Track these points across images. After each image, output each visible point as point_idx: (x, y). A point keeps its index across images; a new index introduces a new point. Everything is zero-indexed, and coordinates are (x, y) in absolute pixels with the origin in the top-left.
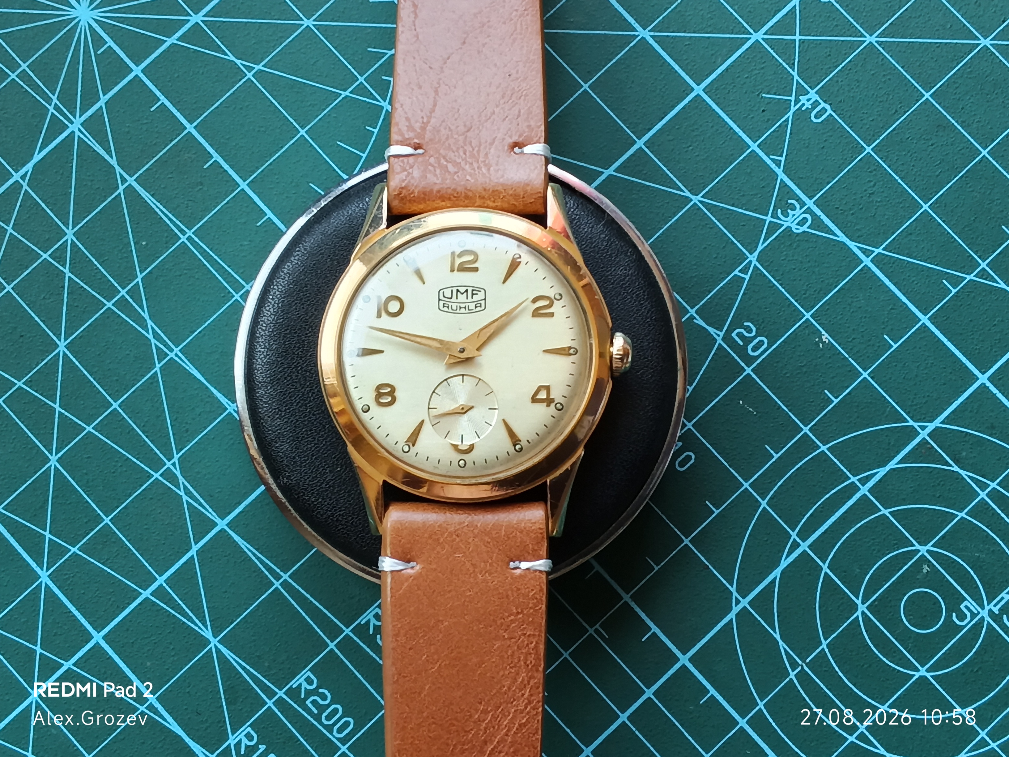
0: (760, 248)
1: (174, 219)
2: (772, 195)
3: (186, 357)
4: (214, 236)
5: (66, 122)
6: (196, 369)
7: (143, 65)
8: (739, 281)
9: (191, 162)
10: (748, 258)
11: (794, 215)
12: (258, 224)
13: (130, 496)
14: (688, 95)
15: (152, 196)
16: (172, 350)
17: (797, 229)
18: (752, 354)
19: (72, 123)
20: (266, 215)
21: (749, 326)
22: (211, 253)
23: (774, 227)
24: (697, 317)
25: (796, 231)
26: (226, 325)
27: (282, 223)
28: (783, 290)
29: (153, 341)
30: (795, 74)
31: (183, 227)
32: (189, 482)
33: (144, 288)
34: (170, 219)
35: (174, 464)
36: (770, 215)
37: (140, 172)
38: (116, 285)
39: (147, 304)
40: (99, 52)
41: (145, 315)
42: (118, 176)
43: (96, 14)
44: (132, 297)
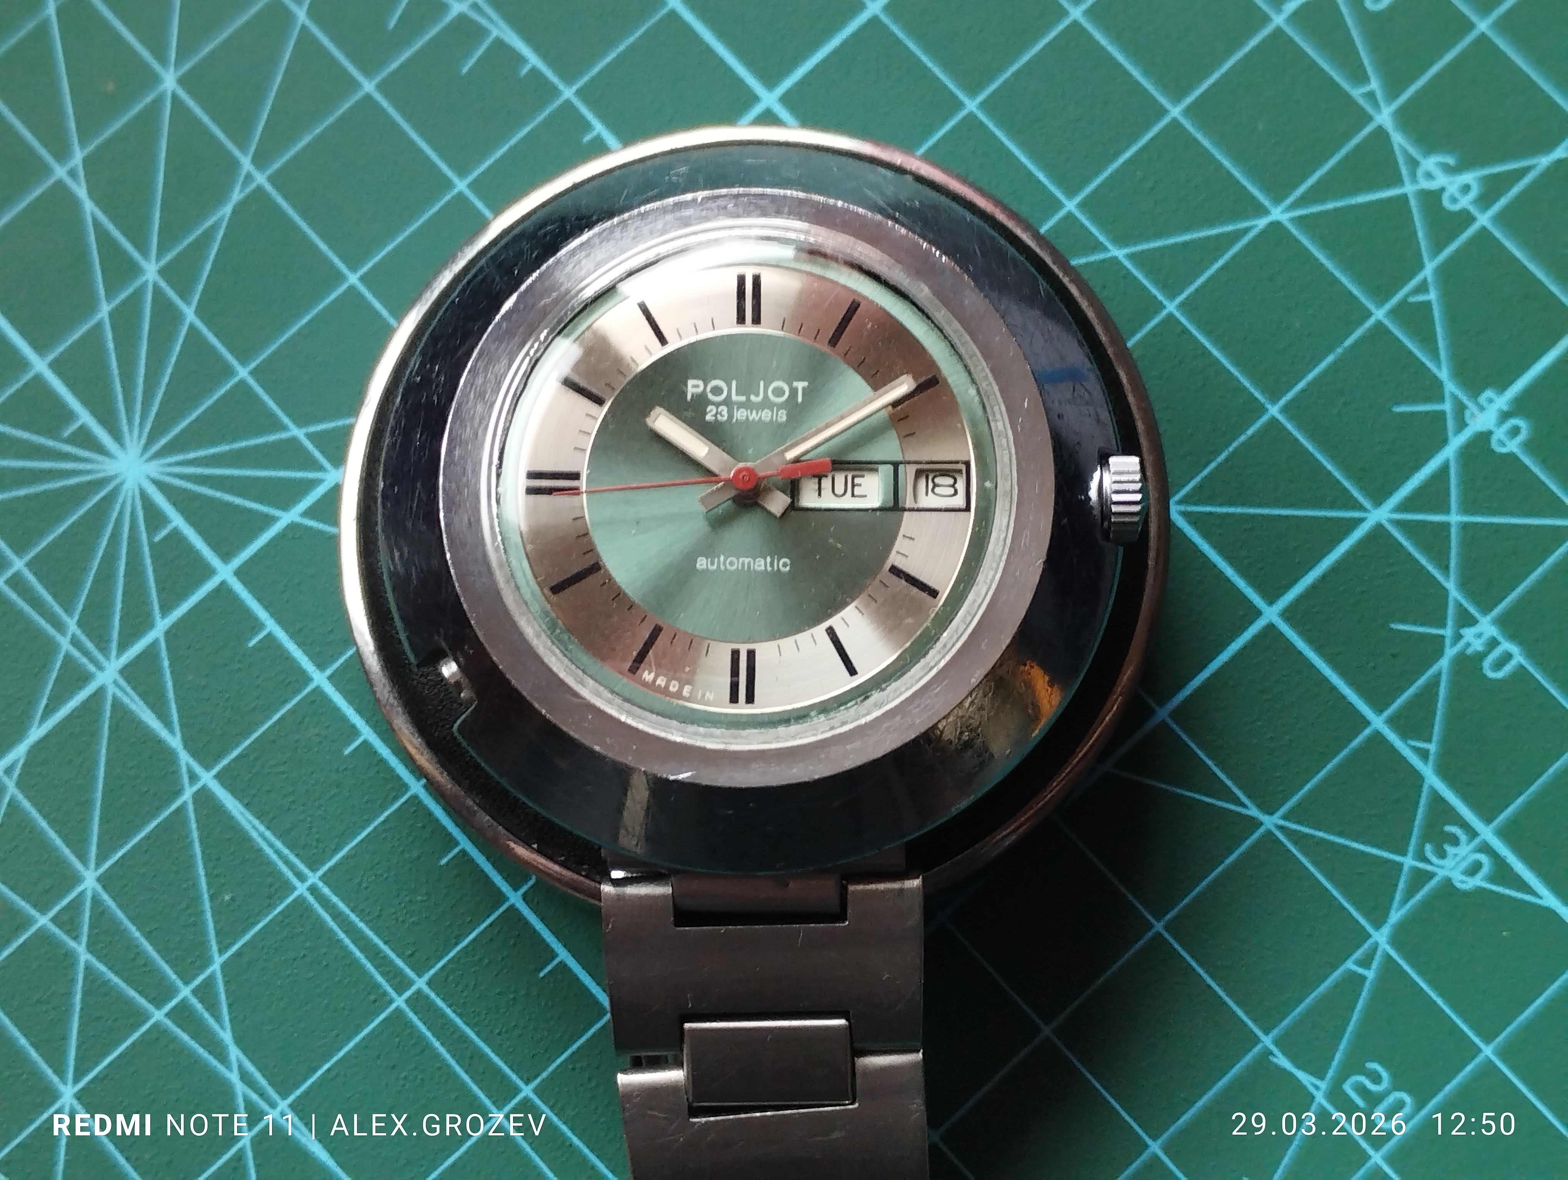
0: (1395, 916)
1: (286, 851)
2: (1413, 815)
3: (303, 1119)
4: (360, 884)
5: (92, 668)
7: (238, 561)
8: (1356, 982)
9: (321, 743)
10: (1370, 936)
11: (1456, 855)
12: (444, 861)
14: (1251, 623)
15: (247, 806)
16: (272, 1105)
17: (1462, 882)
19: (101, 668)
20: (457, 844)
21: (1376, 1072)
22: (353, 917)
23: (1420, 878)
24: (1275, 1050)
25: (1459, 885)
26: (378, 1057)
27: (488, 859)
28: (1439, 1001)
29: (240, 1087)
30: (1451, 585)
31: (301, 866)
33: (227, 983)
34: (277, 852)
36: (1410, 854)
37: (225, 762)
38: (174, 977)
39: (230, 1013)
40: (157, 539)
41: (226, 1036)
42: (184, 770)
43: (155, 469)
44: (202, 1001)
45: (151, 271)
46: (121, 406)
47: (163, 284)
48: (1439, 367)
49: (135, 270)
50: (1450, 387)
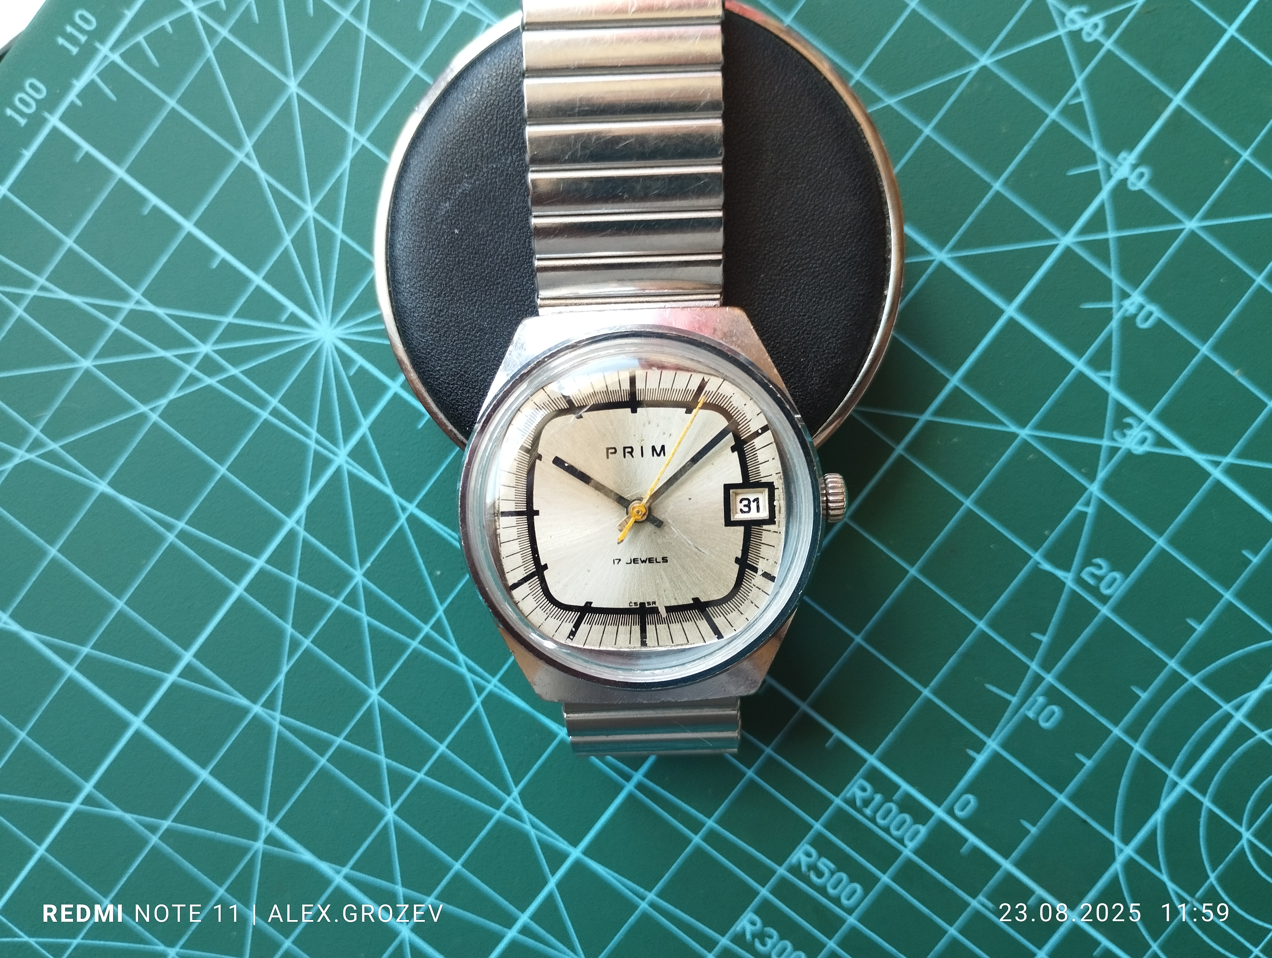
0: (1101, 475)
2: (1105, 415)
3: (506, 686)
5: (331, 456)
6: (519, 696)
7: (401, 379)
8: (1082, 516)
10: (1086, 489)
11: (1130, 435)
13: (476, 836)
14: (999, 318)
15: (438, 520)
16: (489, 682)
17: (1137, 450)
18: (1106, 592)
19: (336, 455)
21: (1099, 563)
23: (1112, 451)
24: (1041, 561)
25: (1135, 452)
28: (1130, 519)
29: (469, 676)
30: (1113, 276)
32: (534, 815)
33: (448, 620)
35: (515, 800)
36: (1106, 438)
37: (420, 497)
38: (418, 621)
39: (454, 637)
40: (352, 373)
41: (455, 649)
42: (398, 506)
43: (341, 331)
44: (436, 632)
45: (310, 210)
46: (311, 296)
47: (319, 218)
48: (1092, 143)
49: (300, 211)
50: (1101, 154)
